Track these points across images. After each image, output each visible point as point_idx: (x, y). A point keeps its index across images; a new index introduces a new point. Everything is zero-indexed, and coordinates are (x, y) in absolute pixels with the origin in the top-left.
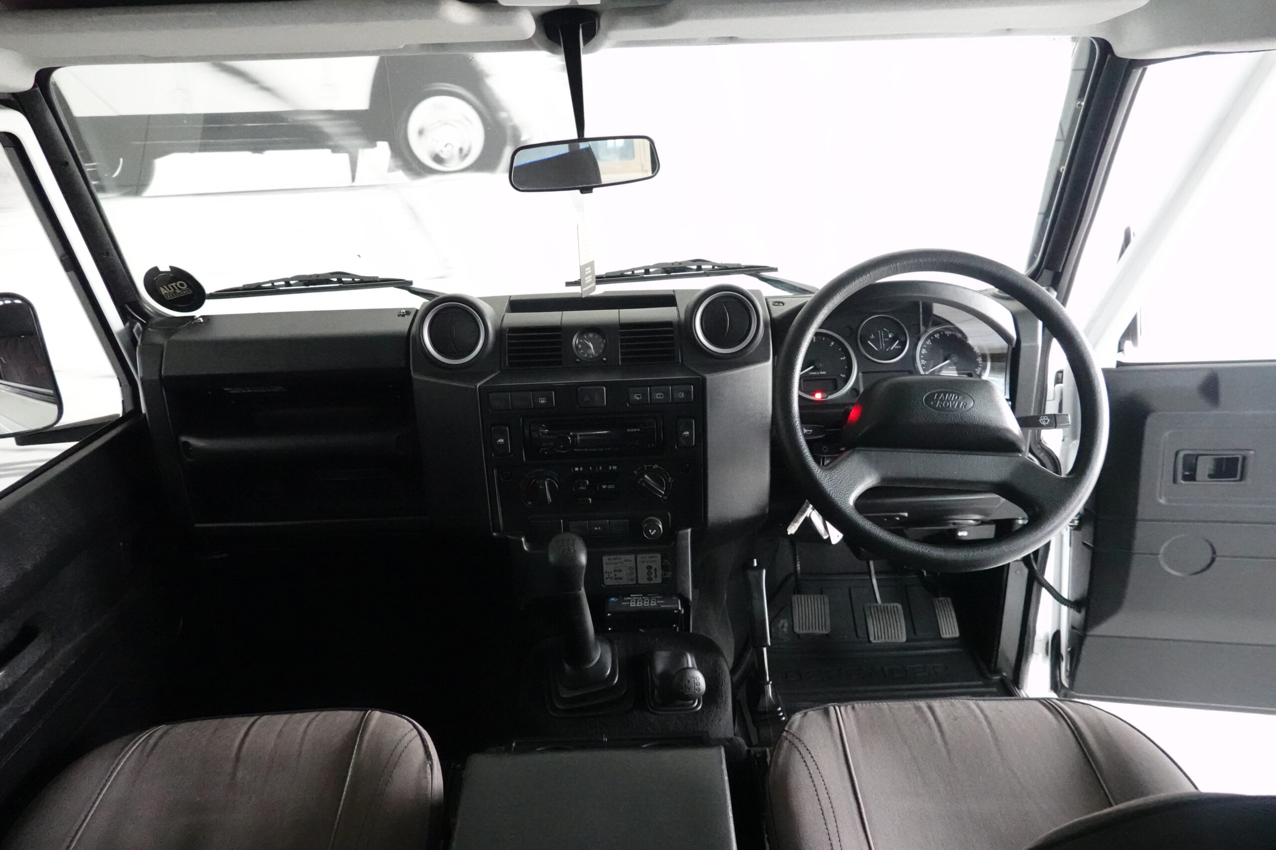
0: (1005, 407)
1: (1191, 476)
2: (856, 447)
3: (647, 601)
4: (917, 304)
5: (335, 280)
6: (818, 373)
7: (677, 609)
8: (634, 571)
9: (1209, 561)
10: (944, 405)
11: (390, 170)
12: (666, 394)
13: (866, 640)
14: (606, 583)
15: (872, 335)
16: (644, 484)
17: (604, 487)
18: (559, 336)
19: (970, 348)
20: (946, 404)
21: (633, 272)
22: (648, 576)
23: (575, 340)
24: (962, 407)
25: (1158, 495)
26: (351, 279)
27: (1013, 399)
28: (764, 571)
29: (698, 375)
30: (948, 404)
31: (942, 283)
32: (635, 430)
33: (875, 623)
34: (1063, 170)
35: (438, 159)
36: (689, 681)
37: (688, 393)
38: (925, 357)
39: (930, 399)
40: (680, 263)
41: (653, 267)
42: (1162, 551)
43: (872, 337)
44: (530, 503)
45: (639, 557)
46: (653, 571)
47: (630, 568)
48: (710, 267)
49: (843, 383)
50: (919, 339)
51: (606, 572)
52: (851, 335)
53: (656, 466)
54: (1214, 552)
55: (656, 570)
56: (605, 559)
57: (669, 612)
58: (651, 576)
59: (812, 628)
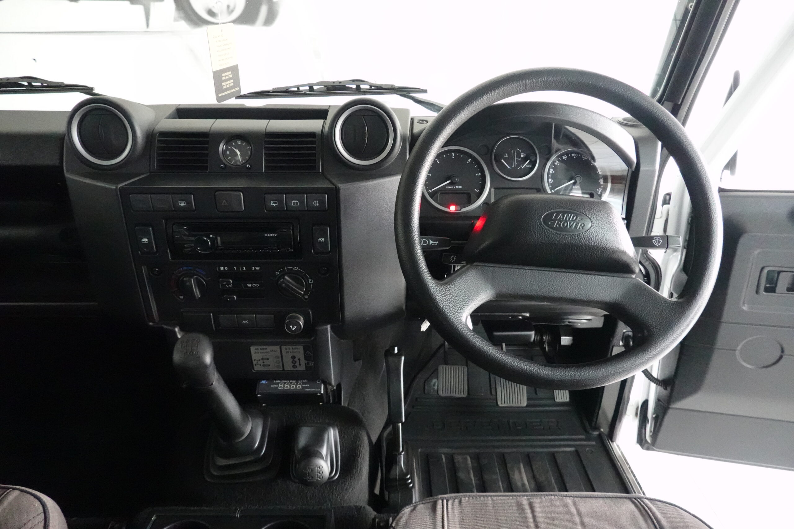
0: (621, 225)
1: (771, 289)
2: (474, 262)
3: (294, 384)
4: (549, 125)
5: (26, 84)
6: (455, 187)
7: (320, 392)
8: (280, 359)
9: (777, 358)
10: (561, 225)
11: (175, 20)
12: (302, 202)
13: (495, 404)
14: (255, 369)
15: (506, 154)
16: (284, 285)
17: (249, 285)
18: (207, 142)
19: (595, 168)
20: (563, 225)
21: (298, 88)
22: (293, 364)
23: (222, 147)
24: (580, 228)
25: (741, 303)
26: (40, 84)
27: (628, 218)
28: (403, 358)
29: (333, 184)
30: (566, 224)
31: (572, 106)
32: (273, 235)
33: (503, 390)
34: (691, 7)
35: (211, 13)
36: (312, 470)
37: (322, 202)
38: (554, 177)
39: (548, 218)
40: (340, 82)
41: (318, 84)
42: (739, 348)
43: (506, 156)
44: (182, 297)
45: (283, 348)
46: (296, 359)
47: (277, 357)
48: (368, 87)
49: (477, 198)
50: (548, 159)
51: (255, 360)
52: (487, 153)
53: (296, 269)
54: (783, 351)
55: (299, 359)
56: (253, 349)
57: (314, 395)
58: (296, 364)
59: (453, 392)
